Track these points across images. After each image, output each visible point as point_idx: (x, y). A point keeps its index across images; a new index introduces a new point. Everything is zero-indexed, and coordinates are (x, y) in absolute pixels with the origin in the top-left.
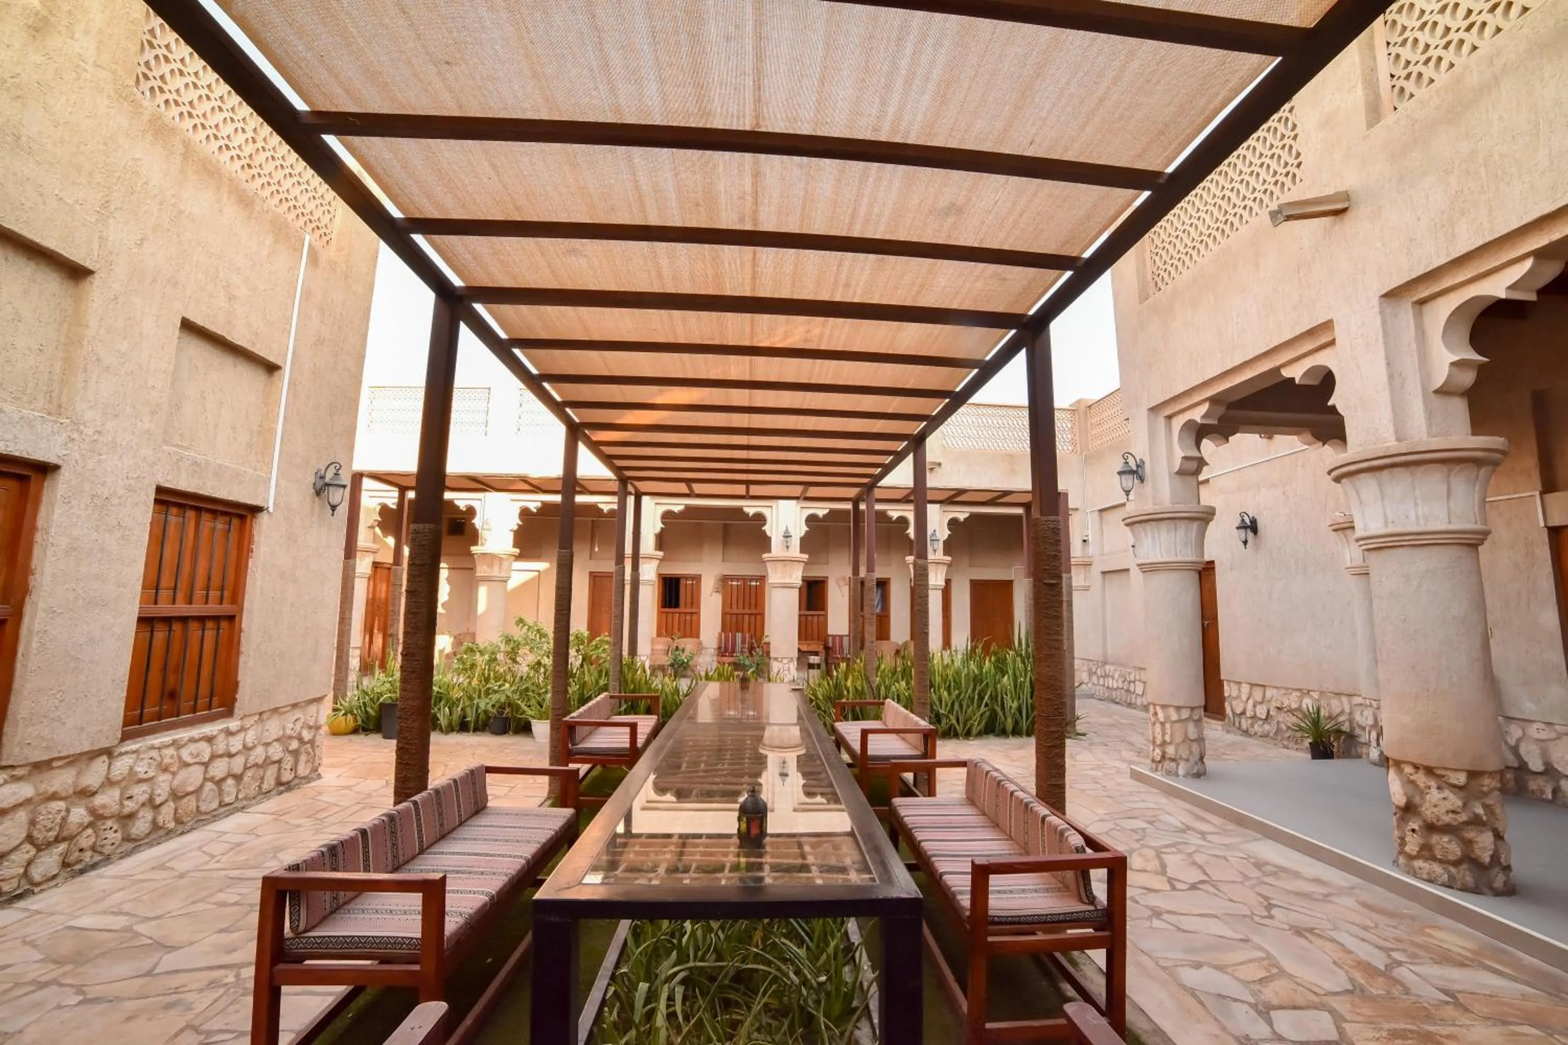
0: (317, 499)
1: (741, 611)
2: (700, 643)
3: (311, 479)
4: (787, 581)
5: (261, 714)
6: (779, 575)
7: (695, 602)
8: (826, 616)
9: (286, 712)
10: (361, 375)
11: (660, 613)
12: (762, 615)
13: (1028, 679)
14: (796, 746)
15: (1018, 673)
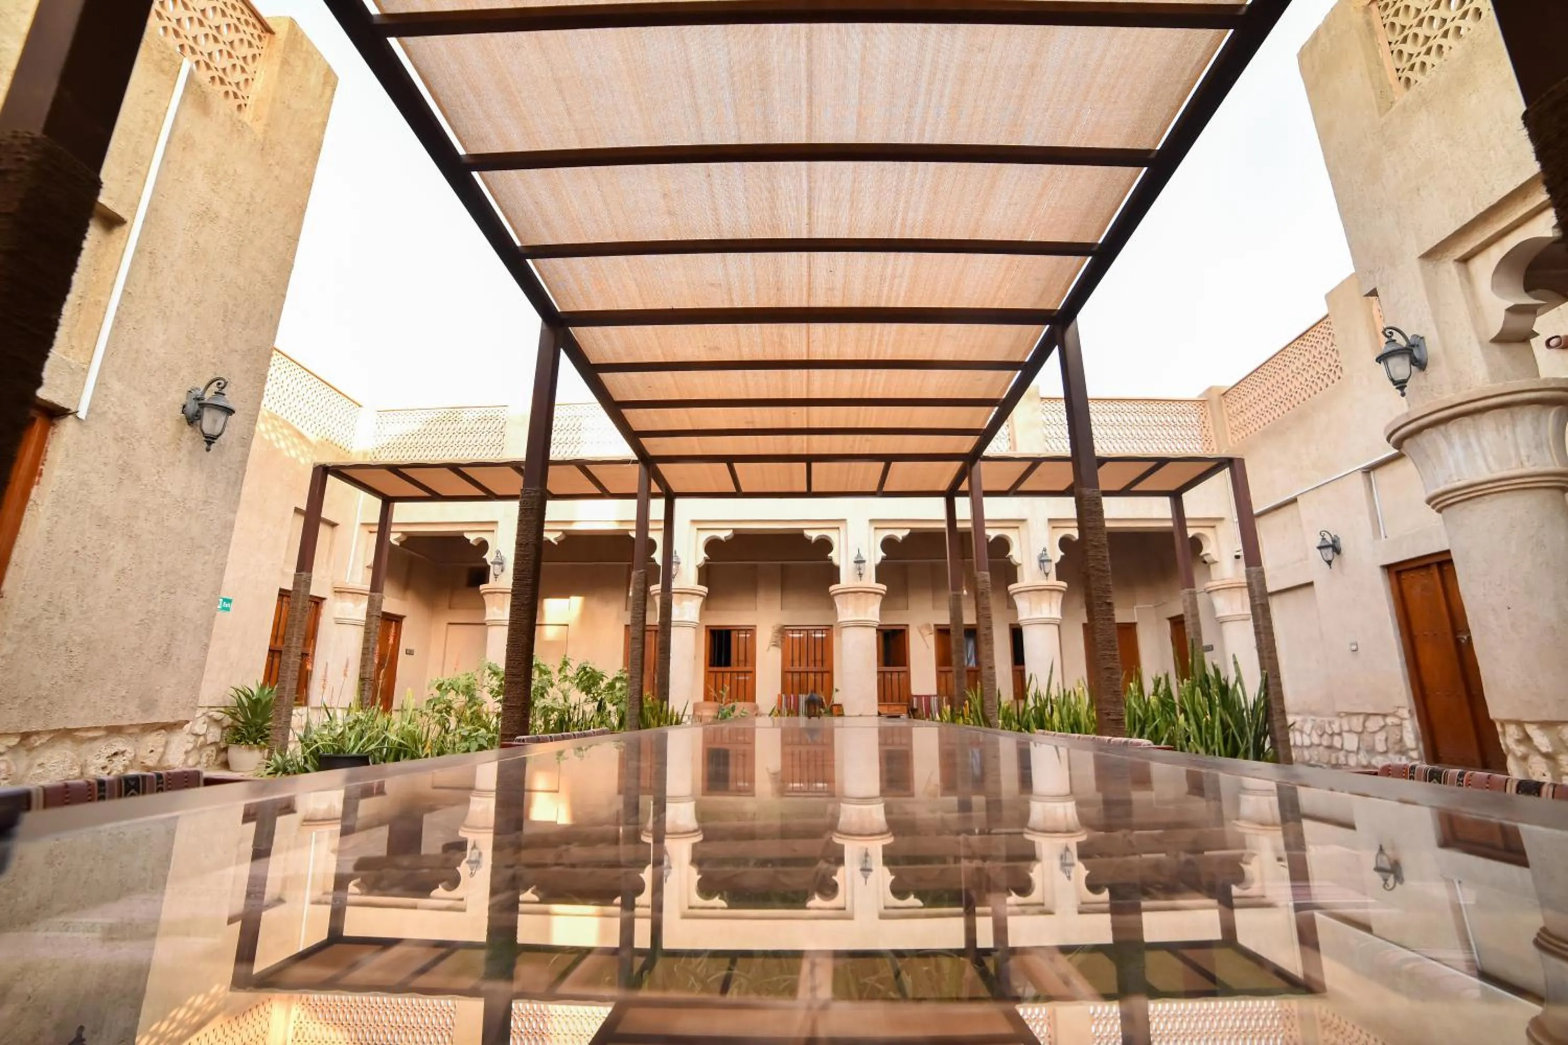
0: (188, 429)
1: (803, 668)
2: (756, 708)
3: (181, 398)
4: (862, 618)
5: (26, 736)
6: (851, 611)
7: (749, 658)
8: (908, 673)
9: (94, 739)
10: (286, 286)
11: (708, 673)
12: (830, 672)
13: (1217, 717)
14: (882, 833)
15: (1199, 709)
